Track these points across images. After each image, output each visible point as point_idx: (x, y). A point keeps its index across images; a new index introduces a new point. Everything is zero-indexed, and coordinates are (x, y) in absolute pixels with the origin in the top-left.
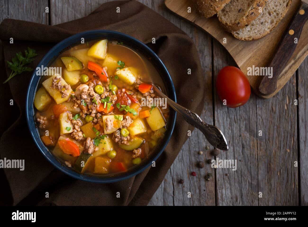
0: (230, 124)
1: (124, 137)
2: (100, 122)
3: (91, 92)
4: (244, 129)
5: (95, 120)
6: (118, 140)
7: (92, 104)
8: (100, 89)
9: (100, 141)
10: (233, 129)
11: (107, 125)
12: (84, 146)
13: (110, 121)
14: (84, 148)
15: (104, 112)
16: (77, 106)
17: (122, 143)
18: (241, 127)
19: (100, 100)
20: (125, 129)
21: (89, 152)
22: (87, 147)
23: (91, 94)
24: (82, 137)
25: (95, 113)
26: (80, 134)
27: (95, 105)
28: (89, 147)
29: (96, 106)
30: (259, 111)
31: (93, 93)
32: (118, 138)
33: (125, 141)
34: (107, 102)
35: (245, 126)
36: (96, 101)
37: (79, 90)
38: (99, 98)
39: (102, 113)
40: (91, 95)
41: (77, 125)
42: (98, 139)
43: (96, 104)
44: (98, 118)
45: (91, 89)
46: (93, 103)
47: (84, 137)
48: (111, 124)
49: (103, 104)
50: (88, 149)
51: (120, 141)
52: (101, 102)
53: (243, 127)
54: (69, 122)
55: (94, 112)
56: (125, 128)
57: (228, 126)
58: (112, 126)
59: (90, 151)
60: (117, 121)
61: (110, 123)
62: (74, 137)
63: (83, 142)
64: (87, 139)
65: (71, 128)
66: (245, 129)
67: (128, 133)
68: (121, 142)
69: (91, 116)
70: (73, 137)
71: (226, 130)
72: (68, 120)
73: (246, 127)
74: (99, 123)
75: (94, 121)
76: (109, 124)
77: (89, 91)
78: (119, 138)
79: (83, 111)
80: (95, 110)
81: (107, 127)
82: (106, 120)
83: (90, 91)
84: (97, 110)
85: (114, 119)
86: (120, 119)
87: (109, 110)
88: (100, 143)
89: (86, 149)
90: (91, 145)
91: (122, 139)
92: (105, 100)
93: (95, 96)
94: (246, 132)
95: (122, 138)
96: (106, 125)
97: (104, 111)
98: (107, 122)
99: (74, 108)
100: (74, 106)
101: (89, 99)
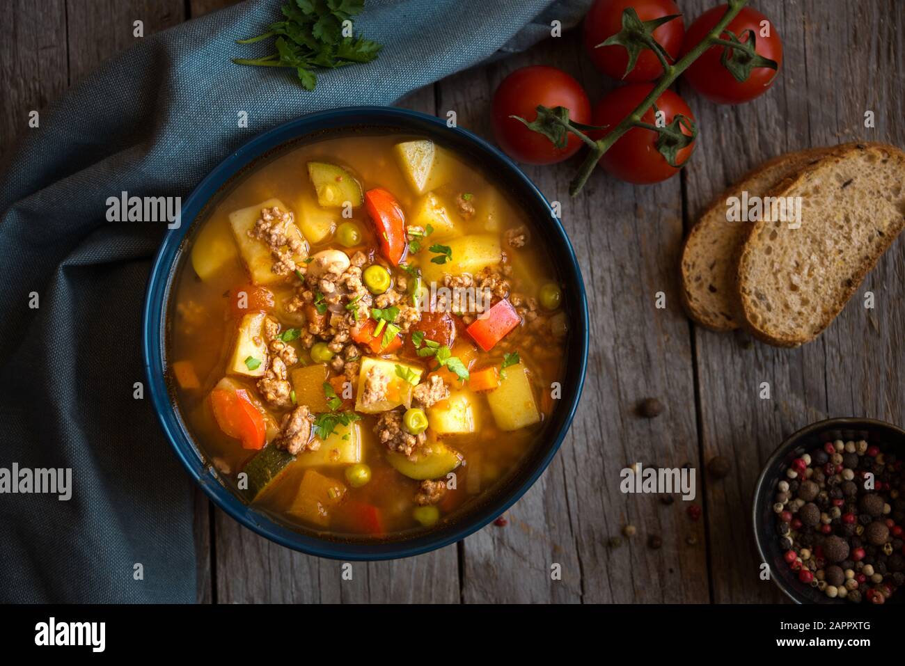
0: (742, 373)
1: (409, 433)
2: (349, 373)
3: (352, 279)
4: (787, 386)
5: (339, 362)
6: (391, 438)
7: (344, 315)
8: (379, 280)
9: (334, 427)
10: (753, 389)
11: (370, 387)
12: (282, 426)
13: (382, 377)
14: (281, 433)
15: (369, 348)
16: (300, 304)
17: (397, 450)
18: (776, 381)
19: (370, 308)
20: (419, 412)
21: (291, 447)
22: (291, 431)
23: (349, 284)
24: (287, 400)
25: (342, 343)
26: (283, 388)
27: (350, 319)
28: (296, 434)
29: (351, 324)
30: (831, 332)
31: (355, 281)
32: (390, 433)
33: (411, 446)
34: (388, 322)
35: (788, 378)
36: (357, 310)
37: (319, 263)
38: (370, 303)
39: (365, 350)
40: (349, 288)
41: (283, 359)
42: (329, 420)
43: (353, 317)
44: (347, 358)
45: (354, 270)
46: (347, 311)
47: (290, 399)
48: (381, 387)
49: (374, 322)
50: (292, 439)
51: (393, 442)
52: (368, 316)
53: (782, 382)
54: (264, 345)
55: (342, 337)
56: (419, 408)
57: (739, 379)
58: (382, 394)
59: (296, 447)
60: (400, 385)
61: (380, 382)
62: (265, 390)
63: (284, 413)
64: (299, 411)
65: (260, 363)
66: (789, 386)
67: (425, 424)
68: (398, 445)
69: (329, 346)
70: (261, 392)
71: (732, 392)
72: (263, 339)
73: (791, 381)
74: (346, 375)
75: (334, 364)
76: (375, 385)
77: (347, 276)
78: (396, 432)
79: (311, 325)
80: (346, 333)
81: (367, 392)
82: (371, 372)
83: (350, 274)
84: (350, 336)
85: (394, 374)
86: (410, 378)
87: (385, 345)
88: (332, 433)
89: (287, 437)
90: (303, 431)
91: (404, 438)
92: (383, 313)
93: (359, 292)
94: (794, 396)
95: (403, 434)
96: (365, 386)
97: (372, 344)
98: (370, 379)
99: (288, 308)
100: (291, 302)
101: (340, 299)
